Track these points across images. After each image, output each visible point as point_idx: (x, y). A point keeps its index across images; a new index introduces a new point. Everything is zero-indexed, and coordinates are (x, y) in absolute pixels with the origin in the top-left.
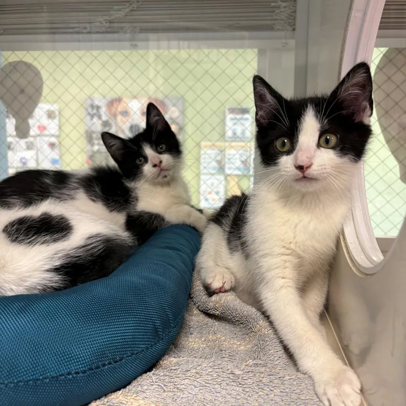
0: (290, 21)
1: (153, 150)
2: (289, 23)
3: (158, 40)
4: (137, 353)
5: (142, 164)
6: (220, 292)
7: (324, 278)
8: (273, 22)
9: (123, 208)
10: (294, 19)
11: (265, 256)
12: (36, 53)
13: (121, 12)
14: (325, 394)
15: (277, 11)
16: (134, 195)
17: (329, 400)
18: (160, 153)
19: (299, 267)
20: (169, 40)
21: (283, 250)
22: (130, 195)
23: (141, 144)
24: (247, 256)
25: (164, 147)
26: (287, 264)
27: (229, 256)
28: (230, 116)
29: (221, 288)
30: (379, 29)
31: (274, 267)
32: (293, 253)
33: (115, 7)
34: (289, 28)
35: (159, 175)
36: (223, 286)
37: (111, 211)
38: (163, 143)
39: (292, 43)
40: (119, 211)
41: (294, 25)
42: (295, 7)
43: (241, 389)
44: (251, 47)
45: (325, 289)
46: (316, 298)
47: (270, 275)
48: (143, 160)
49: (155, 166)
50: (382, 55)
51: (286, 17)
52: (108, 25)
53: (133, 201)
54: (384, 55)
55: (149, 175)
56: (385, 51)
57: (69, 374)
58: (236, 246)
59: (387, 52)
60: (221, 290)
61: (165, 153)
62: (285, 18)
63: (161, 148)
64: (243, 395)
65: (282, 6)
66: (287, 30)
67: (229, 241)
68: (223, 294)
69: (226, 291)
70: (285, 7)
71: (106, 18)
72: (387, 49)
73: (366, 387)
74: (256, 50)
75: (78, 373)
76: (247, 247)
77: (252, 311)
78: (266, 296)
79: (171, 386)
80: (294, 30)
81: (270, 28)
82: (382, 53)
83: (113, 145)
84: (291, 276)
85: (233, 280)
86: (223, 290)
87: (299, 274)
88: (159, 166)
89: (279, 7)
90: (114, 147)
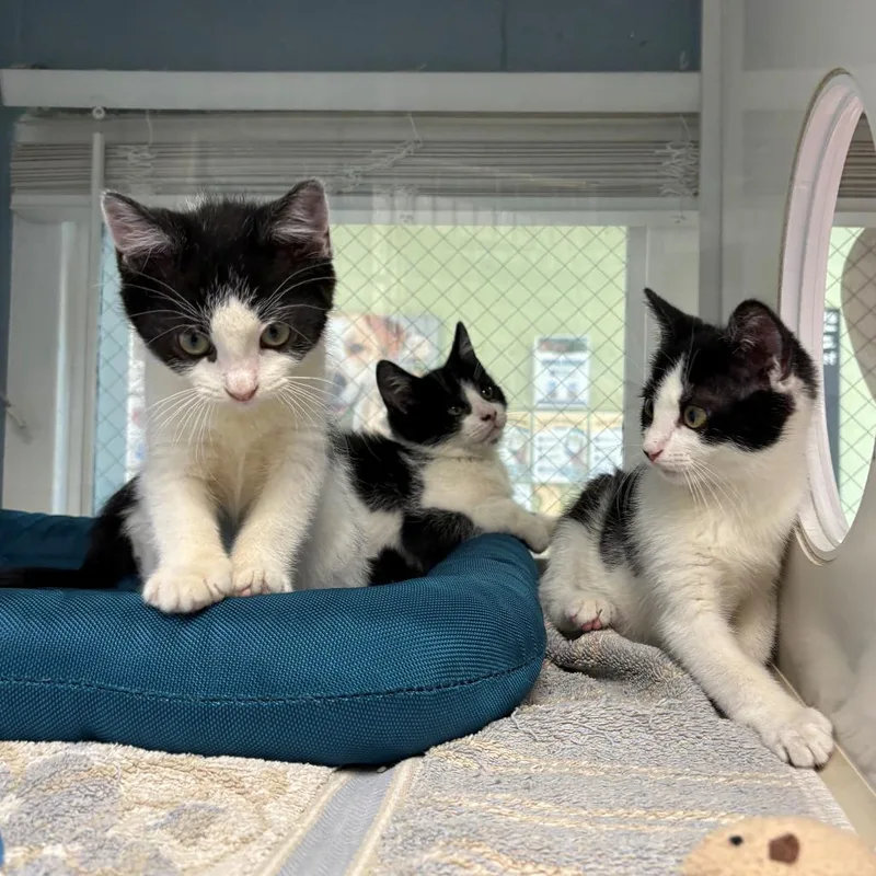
0: (689, 180)
1: (478, 393)
2: (688, 183)
3: (454, 209)
4: (496, 675)
5: (459, 415)
6: (593, 629)
7: (770, 602)
8: (659, 181)
9: (398, 503)
10: (697, 177)
11: (666, 567)
13: (385, 160)
14: (779, 741)
15: (667, 163)
16: (418, 478)
17: (785, 749)
18: (488, 400)
19: (723, 584)
20: (475, 209)
21: (695, 559)
22: (410, 479)
23: (458, 382)
24: (637, 570)
26: (703, 579)
27: (603, 573)
28: (542, 356)
29: (594, 621)
30: (839, 196)
31: (683, 583)
32: (714, 561)
33: (375, 151)
34: (687, 191)
36: (597, 618)
37: (373, 510)
39: (693, 217)
40: (388, 510)
41: (697, 186)
42: (696, 156)
43: (652, 737)
44: (617, 224)
45: (772, 623)
46: (759, 635)
47: (676, 597)
48: (460, 409)
49: (486, 418)
50: (854, 239)
51: (681, 173)
52: (360, 180)
53: (415, 490)
54: (859, 240)
56: (859, 233)
57: (411, 690)
58: (618, 555)
59: (862, 235)
60: (594, 626)
61: (494, 402)
62: (678, 175)
63: (487, 393)
64: (656, 745)
65: (674, 155)
66: (683, 193)
67: (603, 547)
68: (600, 632)
69: (602, 628)
70: (678, 157)
71: (359, 168)
72: (863, 229)
73: (840, 730)
74: (624, 228)
75: (422, 690)
76: (636, 553)
77: (652, 651)
78: (673, 629)
79: (544, 734)
80: (696, 194)
81: (655, 191)
82: (854, 235)
83: (397, 386)
84: (712, 595)
85: (613, 609)
86: (597, 624)
87: (724, 593)
88: (494, 419)
89: (668, 156)
90: (398, 390)
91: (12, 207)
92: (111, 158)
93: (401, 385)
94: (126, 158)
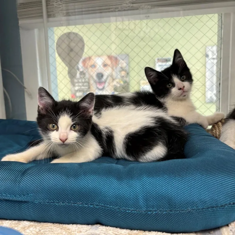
1: (179, 79)
5: (170, 88)
12: (79, 27)
18: (183, 81)
23: (171, 75)
25: (185, 77)
35: (181, 94)
38: (184, 75)
48: (171, 85)
49: (180, 89)
52: (131, 5)
55: (175, 94)
61: (185, 81)
63: (183, 78)
83: (152, 75)
88: (183, 89)
90: (152, 77)
91: (19, 25)
92: (49, 5)
93: (154, 74)
94: (53, 5)
